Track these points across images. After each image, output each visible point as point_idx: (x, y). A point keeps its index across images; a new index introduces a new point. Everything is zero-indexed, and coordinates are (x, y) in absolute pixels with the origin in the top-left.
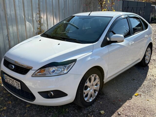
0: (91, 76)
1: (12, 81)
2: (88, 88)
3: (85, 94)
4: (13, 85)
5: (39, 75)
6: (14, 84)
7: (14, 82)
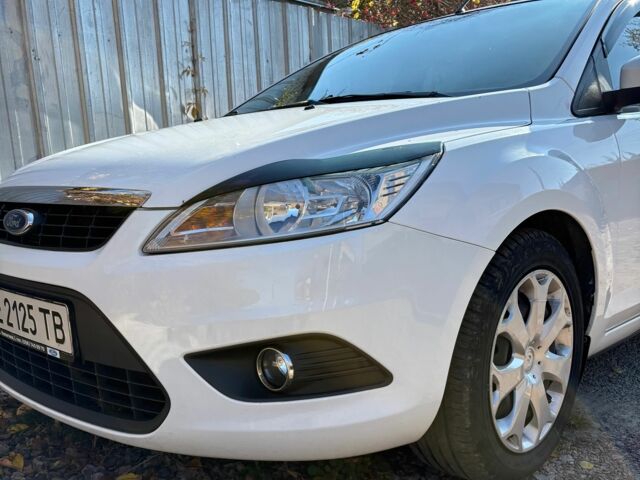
0: (532, 277)
1: (21, 314)
2: (514, 355)
3: (497, 392)
4: (29, 336)
5: (192, 238)
6: (34, 333)
7: (35, 313)
